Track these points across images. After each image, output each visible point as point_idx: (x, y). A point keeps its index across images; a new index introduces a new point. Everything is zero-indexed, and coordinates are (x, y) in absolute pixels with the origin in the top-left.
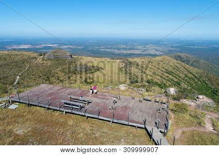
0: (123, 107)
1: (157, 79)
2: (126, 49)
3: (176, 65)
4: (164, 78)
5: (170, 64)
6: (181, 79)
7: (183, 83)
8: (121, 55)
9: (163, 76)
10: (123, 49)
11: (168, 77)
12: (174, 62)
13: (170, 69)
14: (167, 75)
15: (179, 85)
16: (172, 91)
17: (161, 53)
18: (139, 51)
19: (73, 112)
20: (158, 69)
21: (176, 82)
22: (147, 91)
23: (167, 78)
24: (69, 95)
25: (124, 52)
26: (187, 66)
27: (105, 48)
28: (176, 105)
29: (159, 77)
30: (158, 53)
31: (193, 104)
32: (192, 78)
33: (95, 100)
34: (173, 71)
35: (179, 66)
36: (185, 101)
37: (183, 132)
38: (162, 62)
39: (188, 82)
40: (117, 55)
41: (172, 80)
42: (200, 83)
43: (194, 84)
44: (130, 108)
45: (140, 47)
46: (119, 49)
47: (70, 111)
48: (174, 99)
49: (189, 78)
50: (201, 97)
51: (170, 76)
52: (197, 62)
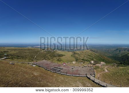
0: (76, 70)
1: (85, 58)
6: (93, 58)
9: (88, 57)
12: (90, 52)
13: (90, 55)
16: (92, 62)
19: (56, 72)
22: (84, 63)
24: (54, 65)
26: (95, 53)
28: (95, 67)
31: (100, 65)
32: (97, 57)
33: (64, 68)
36: (97, 65)
37: (100, 75)
38: (87, 52)
44: (79, 70)
47: (55, 72)
48: (94, 65)
50: (101, 62)
51: (90, 57)
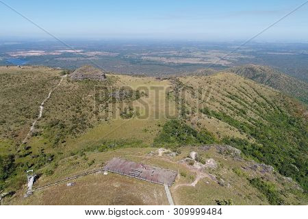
1: (215, 107)
2: (178, 57)
3: (243, 85)
4: (225, 105)
5: (235, 84)
6: (247, 105)
7: (249, 111)
8: (171, 67)
9: (224, 103)
10: (175, 56)
11: (230, 103)
12: (240, 81)
13: (235, 92)
14: (230, 100)
15: (244, 113)
17: (227, 63)
18: (197, 59)
20: (218, 92)
21: (240, 110)
23: (228, 105)
25: (176, 62)
26: (258, 86)
27: (149, 56)
29: (217, 104)
30: (223, 63)
32: (263, 103)
34: (238, 94)
35: (247, 87)
38: (225, 81)
39: (257, 109)
40: (165, 65)
41: (236, 107)
42: (273, 109)
43: (265, 112)
45: (198, 54)
46: (168, 57)
49: (259, 104)
51: (234, 102)
52: (276, 77)
